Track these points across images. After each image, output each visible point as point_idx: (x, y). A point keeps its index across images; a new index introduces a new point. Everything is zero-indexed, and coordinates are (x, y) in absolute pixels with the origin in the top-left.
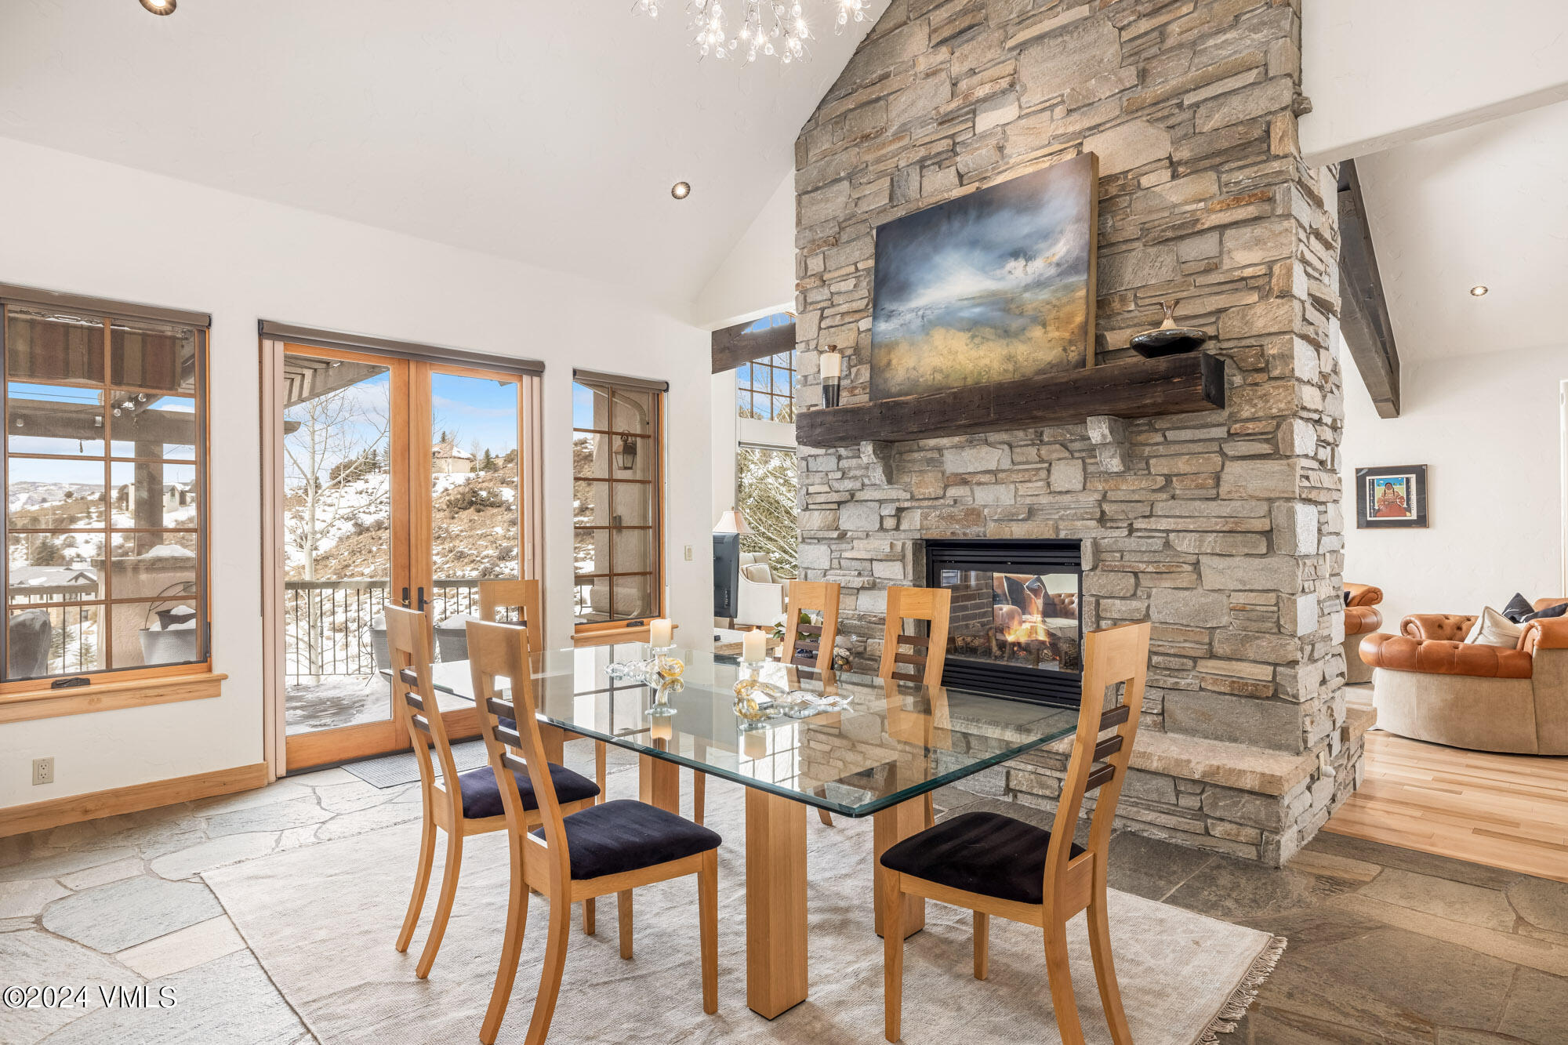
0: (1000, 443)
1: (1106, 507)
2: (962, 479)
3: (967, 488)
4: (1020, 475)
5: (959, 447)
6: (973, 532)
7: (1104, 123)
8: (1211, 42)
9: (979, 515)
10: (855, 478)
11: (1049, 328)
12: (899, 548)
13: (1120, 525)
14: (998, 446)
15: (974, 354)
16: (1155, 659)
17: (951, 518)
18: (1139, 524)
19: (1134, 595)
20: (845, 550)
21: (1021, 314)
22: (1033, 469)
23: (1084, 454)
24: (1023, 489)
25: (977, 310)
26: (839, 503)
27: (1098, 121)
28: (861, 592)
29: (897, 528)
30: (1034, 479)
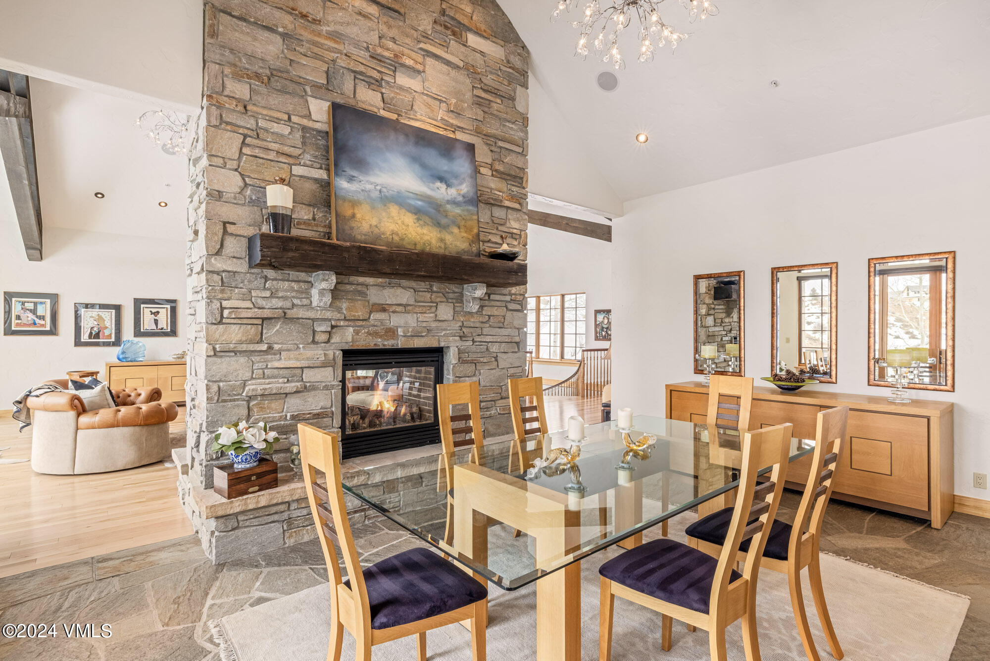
0: (409, 288)
1: (464, 329)
2: (383, 308)
3: (387, 314)
4: (421, 309)
5: (382, 286)
6: (389, 344)
7: (468, 130)
8: (507, 124)
9: (394, 332)
10: (285, 298)
11: (461, 230)
12: (331, 357)
13: (469, 339)
14: (408, 289)
15: (419, 230)
16: (482, 404)
17: (376, 334)
18: (477, 339)
19: (474, 375)
20: (272, 361)
21: (446, 216)
22: (428, 306)
23: (454, 301)
24: (421, 317)
25: (420, 203)
26: (263, 319)
27: (465, 126)
28: (288, 396)
29: (328, 341)
30: (428, 312)
